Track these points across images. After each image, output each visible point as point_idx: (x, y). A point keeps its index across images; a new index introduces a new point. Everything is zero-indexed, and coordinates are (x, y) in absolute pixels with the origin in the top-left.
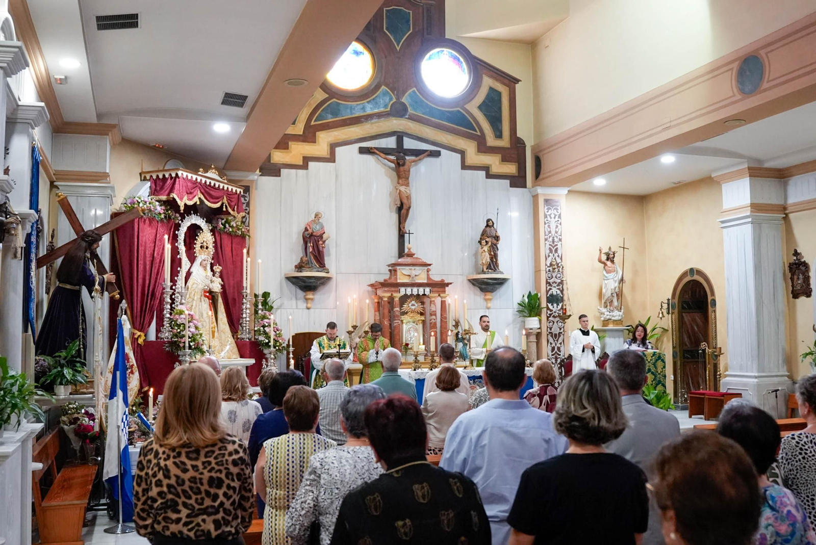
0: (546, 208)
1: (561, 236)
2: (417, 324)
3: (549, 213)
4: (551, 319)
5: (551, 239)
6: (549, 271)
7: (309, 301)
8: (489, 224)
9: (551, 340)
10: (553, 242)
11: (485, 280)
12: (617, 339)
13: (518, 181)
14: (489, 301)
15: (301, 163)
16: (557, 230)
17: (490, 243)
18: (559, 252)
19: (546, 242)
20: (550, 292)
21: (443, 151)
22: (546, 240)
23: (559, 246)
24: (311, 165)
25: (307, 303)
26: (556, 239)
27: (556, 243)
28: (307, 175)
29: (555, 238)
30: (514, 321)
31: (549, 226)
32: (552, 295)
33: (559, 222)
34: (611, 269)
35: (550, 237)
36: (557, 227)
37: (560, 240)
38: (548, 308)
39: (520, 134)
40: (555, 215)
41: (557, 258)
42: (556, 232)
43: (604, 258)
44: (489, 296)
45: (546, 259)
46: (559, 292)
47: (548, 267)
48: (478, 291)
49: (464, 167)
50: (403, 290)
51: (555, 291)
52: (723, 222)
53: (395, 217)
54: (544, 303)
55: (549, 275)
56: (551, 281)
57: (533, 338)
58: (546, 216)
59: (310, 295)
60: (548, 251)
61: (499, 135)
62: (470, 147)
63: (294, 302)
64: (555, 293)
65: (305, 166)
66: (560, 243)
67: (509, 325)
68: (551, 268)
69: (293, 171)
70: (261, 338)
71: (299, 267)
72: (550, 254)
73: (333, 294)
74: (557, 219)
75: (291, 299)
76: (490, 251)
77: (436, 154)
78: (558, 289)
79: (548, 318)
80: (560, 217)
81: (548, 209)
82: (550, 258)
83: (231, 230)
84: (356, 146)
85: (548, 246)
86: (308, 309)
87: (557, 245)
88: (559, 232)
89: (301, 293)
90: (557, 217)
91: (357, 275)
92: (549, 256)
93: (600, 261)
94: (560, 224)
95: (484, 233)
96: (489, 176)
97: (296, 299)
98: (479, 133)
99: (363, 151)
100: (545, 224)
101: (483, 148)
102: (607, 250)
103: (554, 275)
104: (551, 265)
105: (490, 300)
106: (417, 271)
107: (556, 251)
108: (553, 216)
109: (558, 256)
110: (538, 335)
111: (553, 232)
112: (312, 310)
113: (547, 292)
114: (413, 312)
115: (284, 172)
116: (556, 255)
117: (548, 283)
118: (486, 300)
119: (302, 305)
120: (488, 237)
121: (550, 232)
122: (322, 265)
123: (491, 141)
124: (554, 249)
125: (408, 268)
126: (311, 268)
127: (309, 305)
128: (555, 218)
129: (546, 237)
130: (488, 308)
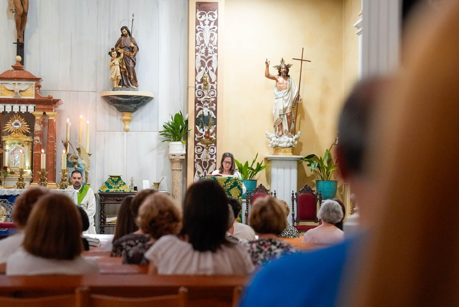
0: (199, 12)
1: (217, 46)
2: (23, 146)
3: (202, 19)
4: (200, 144)
5: (203, 50)
6: (200, 87)
8: (126, 33)
9: (199, 169)
10: (207, 53)
11: (115, 97)
12: (287, 171)
14: (127, 122)
16: (212, 39)
17: (122, 55)
18: (214, 65)
19: (197, 54)
20: (200, 113)
22: (197, 51)
23: (214, 59)
26: (210, 50)
27: (209, 55)
29: (209, 49)
30: (158, 146)
31: (201, 35)
32: (202, 116)
33: (215, 30)
34: (282, 85)
35: (202, 48)
36: (212, 35)
37: (216, 51)
38: (196, 132)
40: (210, 22)
41: (211, 73)
42: (211, 42)
43: (274, 72)
44: (127, 116)
45: (196, 73)
46: (212, 113)
47: (198, 83)
48: (114, 111)
51: (206, 111)
54: (191, 126)
55: (200, 93)
56: (202, 100)
57: (177, 166)
58: (197, 23)
60: (199, 64)
64: (206, 114)
66: (216, 54)
67: (152, 150)
68: (202, 85)
72: (202, 68)
74: (212, 26)
76: (122, 64)
78: (212, 109)
79: (196, 143)
80: (216, 23)
81: (202, 14)
82: (201, 73)
85: (199, 58)
87: (211, 57)
88: (215, 42)
90: (212, 24)
92: (200, 70)
93: (268, 76)
94: (217, 32)
95: (119, 44)
100: (197, 32)
102: (279, 64)
103: (205, 92)
104: (202, 80)
105: (130, 121)
106: (24, 85)
107: (210, 64)
108: (207, 22)
109: (213, 70)
110: (184, 162)
111: (207, 42)
113: (196, 112)
114: (17, 131)
116: (210, 69)
117: (197, 102)
118: (124, 121)
120: (121, 48)
121: (202, 42)
124: (206, 62)
125: (11, 82)
128: (209, 25)
129: (197, 48)
130: (127, 131)
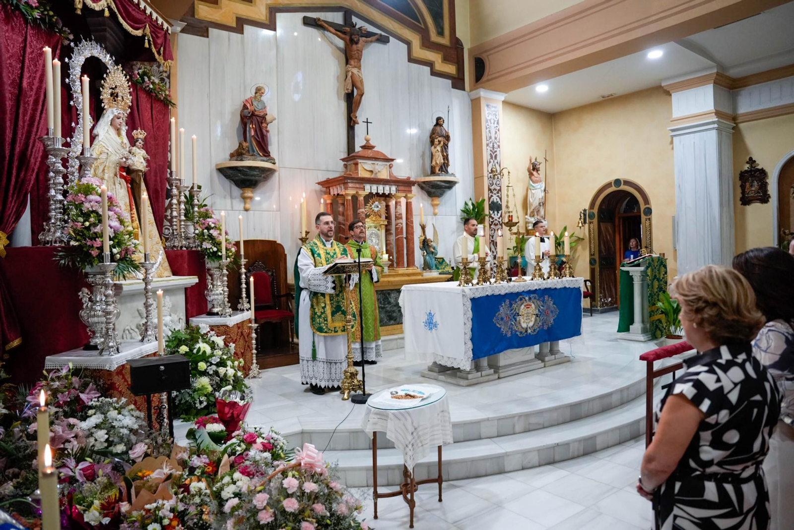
0: (487, 112)
1: (499, 142)
2: (379, 230)
3: (489, 118)
4: (492, 226)
5: (491, 145)
6: (491, 177)
7: (248, 200)
8: (439, 122)
10: (493, 147)
13: (458, 82)
14: (436, 207)
15: (234, 24)
16: (496, 136)
17: (442, 143)
18: (498, 158)
19: (488, 147)
20: (491, 200)
21: (391, 38)
22: (487, 145)
23: (498, 153)
24: (247, 28)
25: (245, 203)
26: (496, 146)
27: (495, 150)
28: (242, 40)
29: (495, 144)
31: (489, 131)
32: (493, 202)
33: (497, 128)
34: (537, 179)
35: (490, 142)
36: (496, 133)
37: (499, 146)
38: (490, 216)
39: (459, 34)
40: (495, 121)
41: (496, 164)
42: (496, 138)
44: (436, 201)
45: (488, 165)
46: (499, 200)
47: (490, 173)
48: (426, 196)
49: (411, 60)
50: (367, 187)
51: (495, 198)
52: (673, 130)
53: (343, 105)
54: (487, 211)
55: (491, 182)
56: (492, 188)
58: (487, 121)
59: (248, 193)
60: (489, 157)
61: (441, 33)
62: (416, 40)
63: (228, 201)
64: (495, 201)
65: (239, 29)
66: (499, 149)
67: (453, 232)
68: (492, 175)
69: (225, 33)
70: (207, 245)
71: (238, 154)
72: (491, 160)
73: (276, 193)
74: (496, 125)
75: (225, 198)
76: (442, 152)
77: (383, 40)
78: (498, 196)
79: (490, 225)
80: (498, 123)
81: (489, 114)
82: (491, 164)
83: (151, 86)
84: (301, 15)
85: (489, 152)
86: (246, 210)
87: (496, 151)
88: (498, 138)
89: (237, 191)
90: (496, 123)
91: (303, 171)
92: (490, 162)
93: (529, 171)
94: (499, 130)
95: (434, 132)
96: (434, 73)
97: (231, 197)
98: (423, 26)
99: (307, 22)
100: (487, 129)
101: (427, 44)
102: (534, 161)
103: (494, 182)
104: (492, 171)
105: (437, 205)
106: (379, 166)
107: (496, 157)
108: (492, 121)
109: (497, 163)
111: (493, 138)
112: (250, 212)
113: (489, 199)
114: (375, 214)
115: (213, 32)
116: (496, 161)
117: (490, 190)
118: (434, 206)
119: (239, 205)
120: (440, 137)
121: (490, 138)
122: (266, 153)
123: (434, 37)
124: (494, 156)
125: (370, 162)
126: (253, 156)
127: (248, 206)
128: (494, 124)
129: (487, 142)
130: (435, 214)
